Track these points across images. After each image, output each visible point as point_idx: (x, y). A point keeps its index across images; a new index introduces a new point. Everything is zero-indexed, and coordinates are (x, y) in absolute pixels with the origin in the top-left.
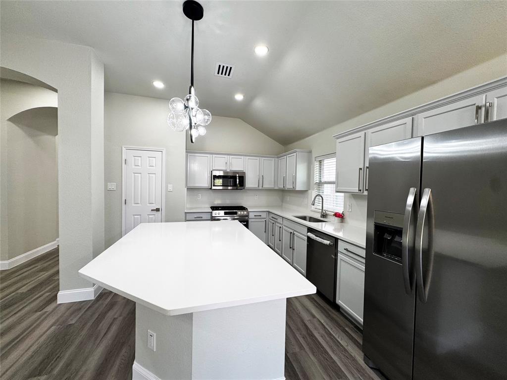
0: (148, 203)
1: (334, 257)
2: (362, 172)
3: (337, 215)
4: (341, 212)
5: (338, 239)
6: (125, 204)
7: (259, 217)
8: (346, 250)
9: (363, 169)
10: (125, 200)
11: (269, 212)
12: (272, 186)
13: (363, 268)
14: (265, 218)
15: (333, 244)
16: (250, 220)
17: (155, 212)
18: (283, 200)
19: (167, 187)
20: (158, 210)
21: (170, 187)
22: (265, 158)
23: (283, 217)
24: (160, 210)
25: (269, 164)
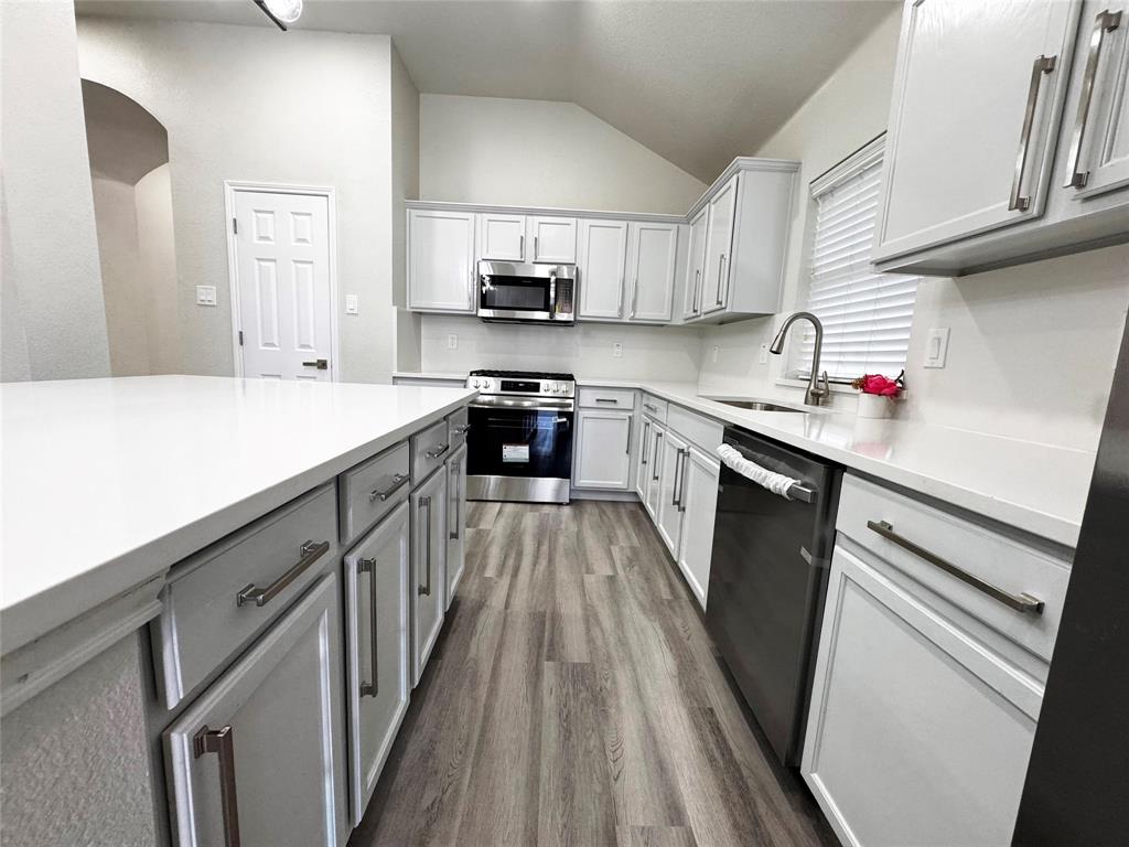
0: (296, 344)
1: (809, 558)
2: (1052, 85)
3: (869, 385)
4: (891, 374)
5: (844, 468)
6: (242, 343)
7: (612, 406)
8: (885, 531)
9: (1061, 69)
10: (241, 333)
11: (642, 391)
12: (660, 314)
13: (1032, 689)
14: (630, 410)
15: (814, 495)
16: (582, 414)
17: (314, 371)
18: (700, 363)
19: (343, 303)
20: (322, 365)
21: (352, 302)
22: (644, 225)
23: (669, 401)
24: (329, 366)
25: (657, 243)
